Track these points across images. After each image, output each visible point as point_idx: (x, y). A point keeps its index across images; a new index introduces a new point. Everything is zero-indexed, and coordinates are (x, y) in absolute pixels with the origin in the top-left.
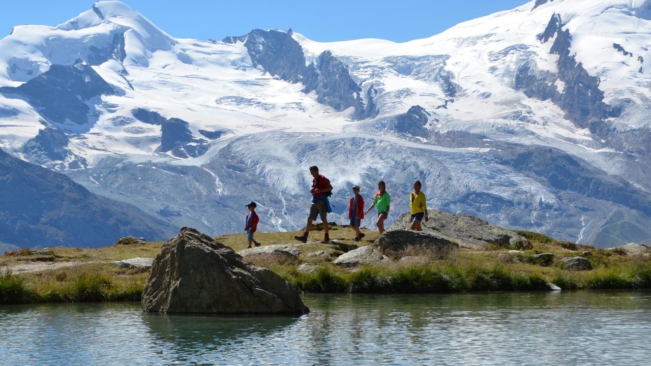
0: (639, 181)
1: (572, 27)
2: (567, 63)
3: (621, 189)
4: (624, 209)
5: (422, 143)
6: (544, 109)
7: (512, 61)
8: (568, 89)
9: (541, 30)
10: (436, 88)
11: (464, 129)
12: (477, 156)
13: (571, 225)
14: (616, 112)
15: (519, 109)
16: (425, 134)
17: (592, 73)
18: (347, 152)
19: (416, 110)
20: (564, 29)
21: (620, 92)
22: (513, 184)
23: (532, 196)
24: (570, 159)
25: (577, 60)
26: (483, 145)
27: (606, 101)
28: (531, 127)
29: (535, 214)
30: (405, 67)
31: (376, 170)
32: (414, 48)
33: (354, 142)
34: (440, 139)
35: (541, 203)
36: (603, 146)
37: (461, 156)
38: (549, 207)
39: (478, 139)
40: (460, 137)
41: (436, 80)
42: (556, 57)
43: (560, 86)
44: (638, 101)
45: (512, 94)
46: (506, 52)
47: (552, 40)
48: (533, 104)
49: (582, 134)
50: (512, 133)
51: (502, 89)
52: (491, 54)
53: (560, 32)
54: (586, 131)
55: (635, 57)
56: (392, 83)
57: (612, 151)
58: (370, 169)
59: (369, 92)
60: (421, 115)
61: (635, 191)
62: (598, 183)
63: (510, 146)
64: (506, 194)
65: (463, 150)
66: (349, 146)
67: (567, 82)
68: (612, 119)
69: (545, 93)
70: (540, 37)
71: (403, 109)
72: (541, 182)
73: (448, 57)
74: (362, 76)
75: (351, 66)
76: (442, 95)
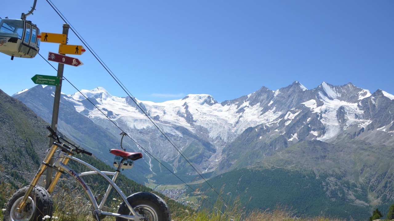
0: (198, 135)
1: (189, 105)
2: (187, 111)
3: (195, 136)
4: (195, 140)
5: (158, 122)
6: (182, 119)
7: (177, 109)
8: (187, 116)
9: (183, 105)
10: (162, 112)
11: (166, 121)
12: (169, 126)
13: (185, 141)
14: (195, 122)
15: (177, 118)
16: (159, 121)
17: (192, 114)
18: (144, 122)
19: (158, 116)
20: (187, 105)
21: (196, 118)
22: (175, 132)
23: (179, 135)
24: (186, 129)
25: (189, 111)
26: (170, 124)
27: (194, 119)
28: (179, 122)
29: (179, 139)
30: (156, 107)
31: (149, 126)
32: (158, 104)
33: (145, 120)
34: (162, 122)
35: (180, 137)
36: (192, 128)
37: (166, 126)
38: (182, 137)
39: (169, 123)
40: (166, 122)
41: (162, 111)
42: (185, 110)
43: (185, 115)
44: (200, 120)
45: (176, 116)
46: (176, 107)
47: (185, 107)
48: (180, 118)
49: (189, 125)
50: (176, 123)
51: (174, 114)
52: (173, 107)
53: (186, 105)
54: (189, 124)
55: (200, 112)
56: (153, 110)
57: (194, 129)
58: (148, 126)
59: (149, 111)
60: (159, 117)
61: (198, 137)
62: (191, 134)
63: (175, 125)
64: (174, 134)
65: (166, 125)
66: (144, 120)
67: (187, 115)
68: (194, 123)
69: (183, 116)
70: (182, 106)
71: (155, 115)
72: (181, 133)
73: (165, 107)
74: (147, 108)
75: (146, 106)
76: (163, 114)
